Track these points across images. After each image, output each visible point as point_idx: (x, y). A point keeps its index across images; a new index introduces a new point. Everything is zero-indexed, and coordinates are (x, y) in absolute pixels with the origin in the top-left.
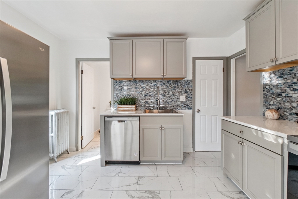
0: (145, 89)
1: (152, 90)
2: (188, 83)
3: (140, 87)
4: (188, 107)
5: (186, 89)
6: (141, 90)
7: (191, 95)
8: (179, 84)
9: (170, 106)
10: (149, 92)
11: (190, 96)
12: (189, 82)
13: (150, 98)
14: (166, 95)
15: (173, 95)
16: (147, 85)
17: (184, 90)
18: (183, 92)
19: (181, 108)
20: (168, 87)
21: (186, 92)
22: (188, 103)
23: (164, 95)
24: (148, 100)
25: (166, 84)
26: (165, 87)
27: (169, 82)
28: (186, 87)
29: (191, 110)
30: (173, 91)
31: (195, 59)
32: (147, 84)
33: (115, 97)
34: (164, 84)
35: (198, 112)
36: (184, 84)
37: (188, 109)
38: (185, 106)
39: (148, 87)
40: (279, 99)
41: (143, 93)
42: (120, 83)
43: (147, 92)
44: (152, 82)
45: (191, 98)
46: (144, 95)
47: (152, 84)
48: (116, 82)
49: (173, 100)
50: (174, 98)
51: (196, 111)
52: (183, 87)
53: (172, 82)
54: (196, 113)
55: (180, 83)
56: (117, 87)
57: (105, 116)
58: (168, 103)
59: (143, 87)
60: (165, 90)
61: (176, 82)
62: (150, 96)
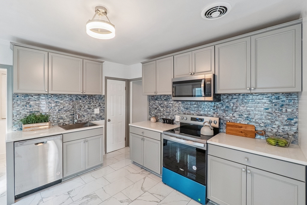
0: (58, 104)
1: (67, 104)
2: (101, 98)
3: (53, 102)
4: (101, 118)
5: (99, 103)
6: (54, 105)
7: (104, 107)
8: (94, 99)
9: (85, 118)
10: (64, 107)
11: (103, 109)
12: (102, 97)
13: (65, 112)
14: (82, 109)
15: (89, 109)
16: (61, 100)
17: (98, 104)
18: (97, 106)
19: (96, 120)
20: (84, 101)
21: (100, 105)
22: (101, 115)
23: (80, 109)
24: (62, 116)
25: (82, 99)
26: (80, 101)
27: (85, 97)
28: (100, 101)
29: (104, 121)
30: (88, 105)
31: (107, 78)
32: (61, 99)
33: (15, 114)
34: (80, 99)
35: (109, 121)
36: (98, 99)
37: (101, 119)
38: (99, 117)
39: (62, 102)
40: (156, 111)
41: (56, 108)
42: (23, 98)
43: (61, 107)
44: (68, 96)
45: (103, 110)
46: (57, 110)
47: (67, 99)
48: (17, 96)
49: (88, 113)
50: (89, 111)
51: (107, 120)
52: (97, 101)
53: (87, 97)
54: (107, 122)
55: (95, 97)
56: (19, 102)
57: (14, 142)
58: (84, 116)
59: (56, 102)
60: (81, 104)
61: (92, 97)
62: (65, 111)
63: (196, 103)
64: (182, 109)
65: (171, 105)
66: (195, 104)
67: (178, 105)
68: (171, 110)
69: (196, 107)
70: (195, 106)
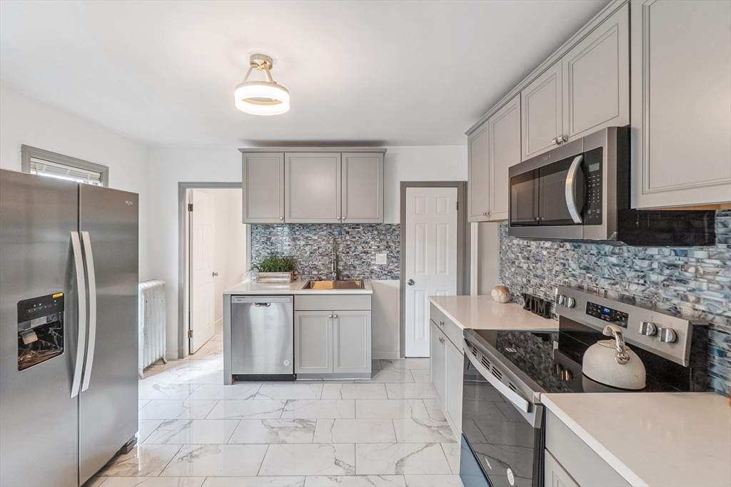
0: (311, 242)
1: (325, 243)
2: (391, 230)
3: (302, 238)
4: (390, 274)
5: (388, 242)
6: (304, 243)
7: (398, 252)
8: (376, 232)
9: (358, 273)
10: (319, 248)
11: (396, 255)
12: (393, 227)
13: (320, 257)
14: (351, 253)
15: (364, 253)
16: (315, 235)
17: (385, 243)
18: (382, 247)
19: (379, 278)
20: (354, 237)
21: (388, 247)
22: (392, 267)
23: (348, 253)
24: (316, 263)
25: (350, 233)
26: (348, 238)
27: (355, 228)
28: (389, 237)
29: (398, 282)
30: (363, 245)
31: (405, 185)
32: (314, 232)
33: (254, 256)
34: (348, 233)
35: (410, 284)
36: (384, 232)
37: (392, 278)
38: (386, 272)
39: (316, 238)
40: (513, 269)
41: (307, 248)
42: (263, 231)
43: (315, 248)
44: (325, 228)
45: (398, 257)
46: (308, 253)
47: (325, 233)
48: (257, 228)
49: (363, 262)
50: (365, 257)
51: (407, 281)
52: (382, 237)
53: (362, 228)
54: (407, 285)
55: (377, 230)
56: (258, 237)
57: (232, 295)
58: (354, 267)
59: (307, 238)
60: (349, 243)
61: (369, 228)
62: (321, 255)
63: (617, 250)
64: (574, 270)
65: (545, 253)
66: (613, 253)
67: (562, 256)
68: (545, 269)
69: (614, 265)
70: (614, 260)
